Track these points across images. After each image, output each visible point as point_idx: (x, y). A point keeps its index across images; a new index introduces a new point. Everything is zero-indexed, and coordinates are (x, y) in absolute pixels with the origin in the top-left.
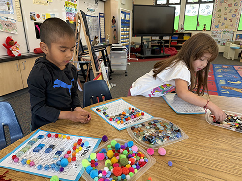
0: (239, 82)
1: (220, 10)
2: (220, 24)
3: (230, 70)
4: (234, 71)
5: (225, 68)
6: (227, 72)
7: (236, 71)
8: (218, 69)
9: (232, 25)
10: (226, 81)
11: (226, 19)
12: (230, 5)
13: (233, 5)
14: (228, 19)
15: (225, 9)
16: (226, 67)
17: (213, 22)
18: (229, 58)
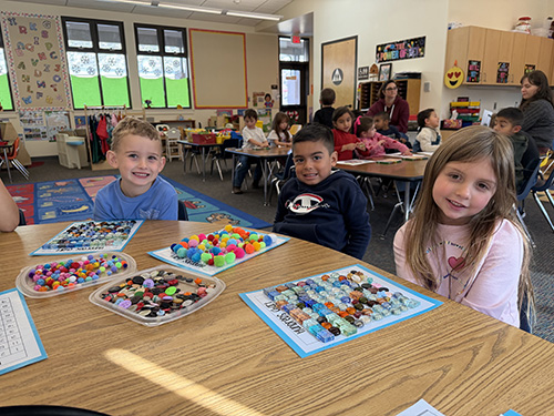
0: (84, 208)
1: (22, 65)
2: (34, 95)
3: (71, 189)
4: (78, 189)
5: (62, 187)
6: (64, 194)
7: (83, 188)
8: (45, 191)
9: (59, 98)
10: (59, 211)
11: (42, 85)
12: (42, 56)
13: (47, 55)
14: (48, 85)
15: (35, 64)
16: (63, 183)
17: (14, 92)
18: (70, 166)
